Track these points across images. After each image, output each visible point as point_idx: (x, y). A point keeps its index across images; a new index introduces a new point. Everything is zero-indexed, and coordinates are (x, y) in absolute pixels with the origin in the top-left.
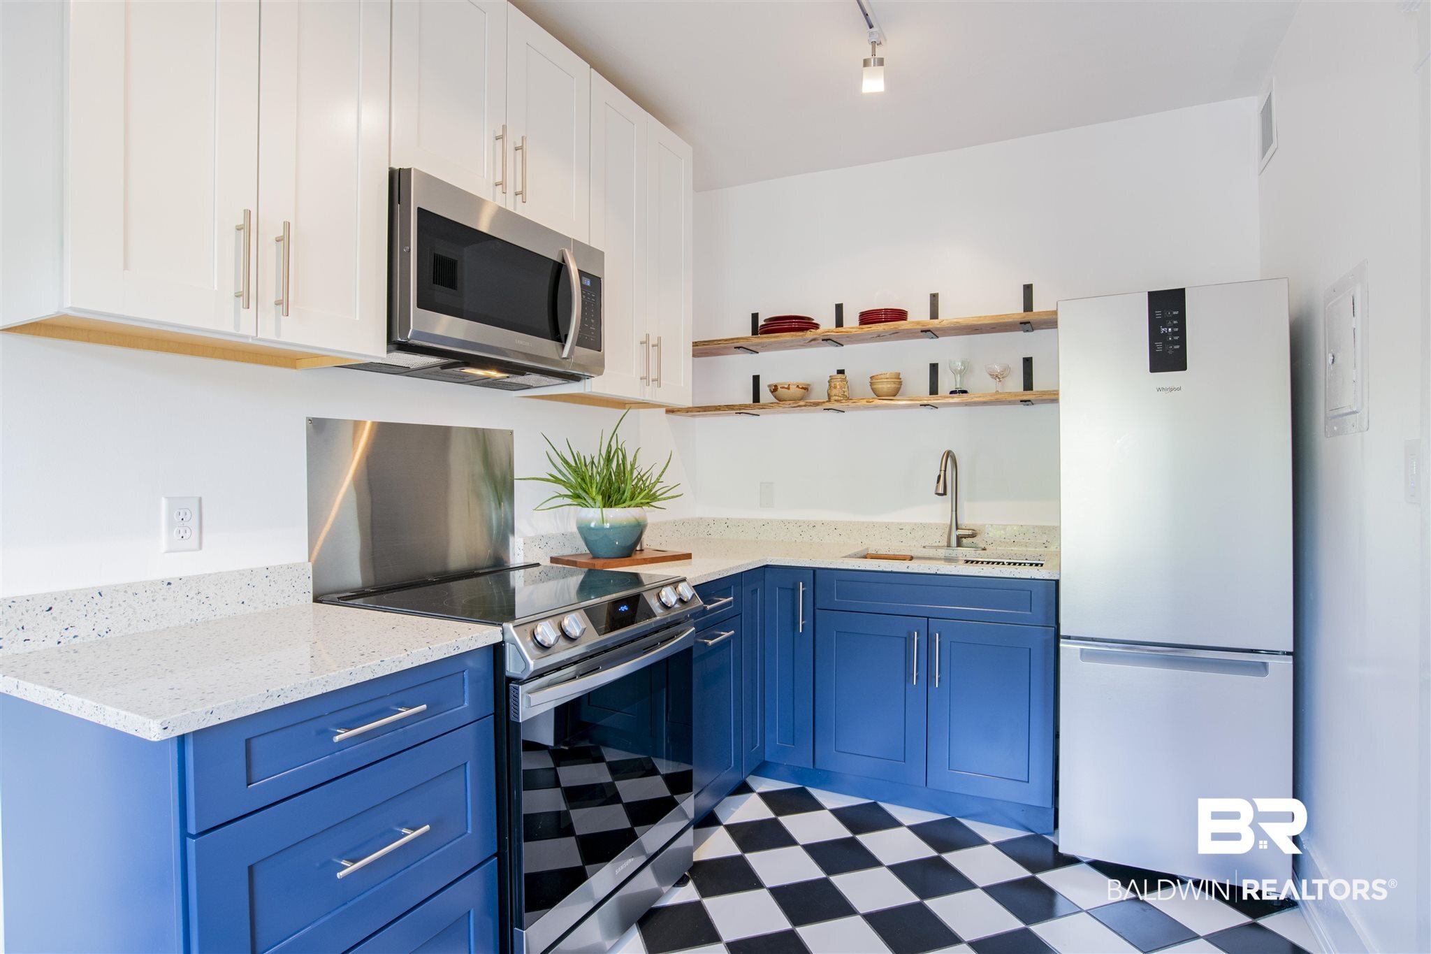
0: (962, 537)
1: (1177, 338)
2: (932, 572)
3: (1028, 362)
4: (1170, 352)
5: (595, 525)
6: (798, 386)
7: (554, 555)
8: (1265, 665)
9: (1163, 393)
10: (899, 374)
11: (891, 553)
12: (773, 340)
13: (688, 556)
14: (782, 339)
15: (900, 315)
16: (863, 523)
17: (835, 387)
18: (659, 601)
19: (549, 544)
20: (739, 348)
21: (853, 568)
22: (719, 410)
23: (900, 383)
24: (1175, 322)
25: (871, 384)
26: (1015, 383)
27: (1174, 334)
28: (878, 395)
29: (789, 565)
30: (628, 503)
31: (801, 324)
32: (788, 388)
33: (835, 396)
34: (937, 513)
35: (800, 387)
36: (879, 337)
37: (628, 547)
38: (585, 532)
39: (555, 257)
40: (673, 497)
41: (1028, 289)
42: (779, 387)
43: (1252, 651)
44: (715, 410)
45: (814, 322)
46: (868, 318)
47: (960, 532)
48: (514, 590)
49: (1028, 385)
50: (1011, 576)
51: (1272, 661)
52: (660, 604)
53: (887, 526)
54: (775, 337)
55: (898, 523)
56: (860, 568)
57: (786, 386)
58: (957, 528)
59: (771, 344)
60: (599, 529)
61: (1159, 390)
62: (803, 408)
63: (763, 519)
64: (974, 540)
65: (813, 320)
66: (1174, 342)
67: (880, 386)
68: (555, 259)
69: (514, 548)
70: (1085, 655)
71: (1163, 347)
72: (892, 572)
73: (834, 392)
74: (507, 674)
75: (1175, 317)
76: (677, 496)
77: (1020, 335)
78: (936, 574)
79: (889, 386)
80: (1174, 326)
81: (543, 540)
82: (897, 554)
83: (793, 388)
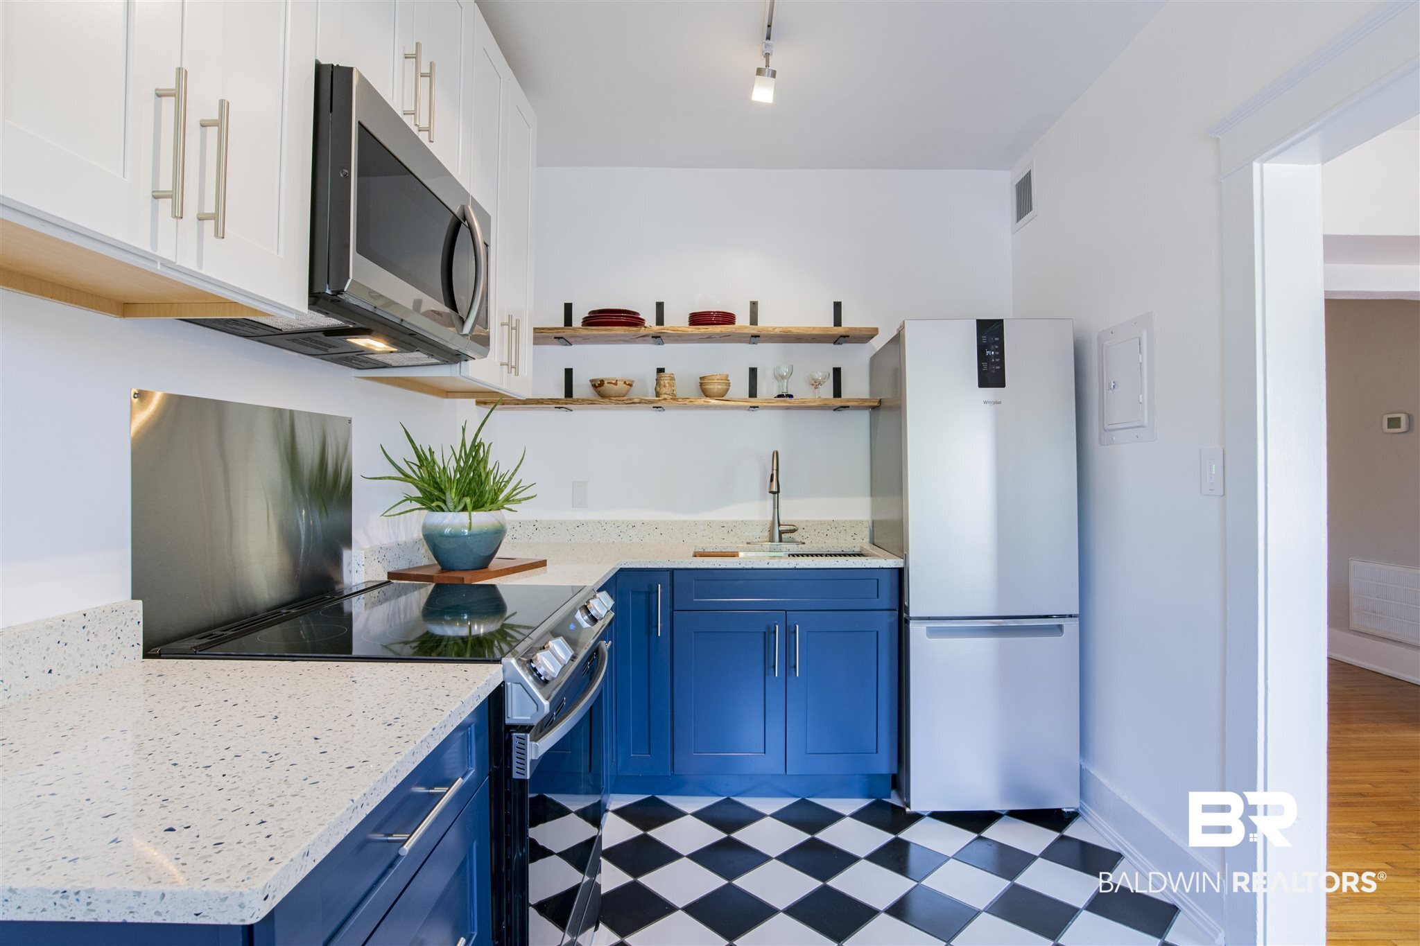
0: (781, 533)
1: (997, 360)
2: (791, 567)
3: (837, 372)
4: (993, 371)
5: (450, 532)
6: (625, 383)
7: (391, 570)
8: (1060, 627)
9: (988, 405)
10: (728, 376)
11: (718, 550)
12: (595, 332)
13: (543, 563)
14: (613, 332)
15: (728, 318)
16: (685, 522)
17: (665, 386)
18: (587, 615)
19: (386, 557)
20: (559, 338)
21: (714, 567)
22: (542, 403)
23: (729, 385)
24: (997, 347)
25: (701, 384)
26: (827, 390)
27: (996, 356)
28: (706, 393)
29: (645, 567)
30: (488, 506)
31: (629, 319)
32: (616, 384)
33: (665, 394)
34: (757, 511)
35: (627, 383)
36: (710, 338)
37: (487, 556)
38: (433, 540)
39: (456, 210)
40: (528, 498)
41: (837, 306)
42: (606, 382)
43: (1047, 617)
44: (536, 404)
45: (640, 317)
46: (697, 319)
47: (782, 528)
48: (350, 615)
49: (837, 393)
50: (863, 567)
51: (1064, 622)
52: (589, 617)
53: (709, 524)
54: (605, 330)
55: (720, 521)
56: (720, 567)
57: (614, 382)
58: (779, 525)
59: (595, 337)
60: (455, 536)
61: (985, 402)
62: (638, 405)
63: (577, 521)
64: (792, 535)
65: (638, 314)
66: (996, 364)
67: (712, 387)
68: (456, 212)
69: (349, 564)
70: (932, 633)
71: (988, 366)
72: (752, 569)
73: (664, 390)
74: (508, 721)
75: (996, 343)
76: (532, 497)
77: (830, 347)
78: (795, 569)
79: (719, 387)
80: (995, 350)
81: (383, 551)
82: (724, 551)
83: (620, 384)
